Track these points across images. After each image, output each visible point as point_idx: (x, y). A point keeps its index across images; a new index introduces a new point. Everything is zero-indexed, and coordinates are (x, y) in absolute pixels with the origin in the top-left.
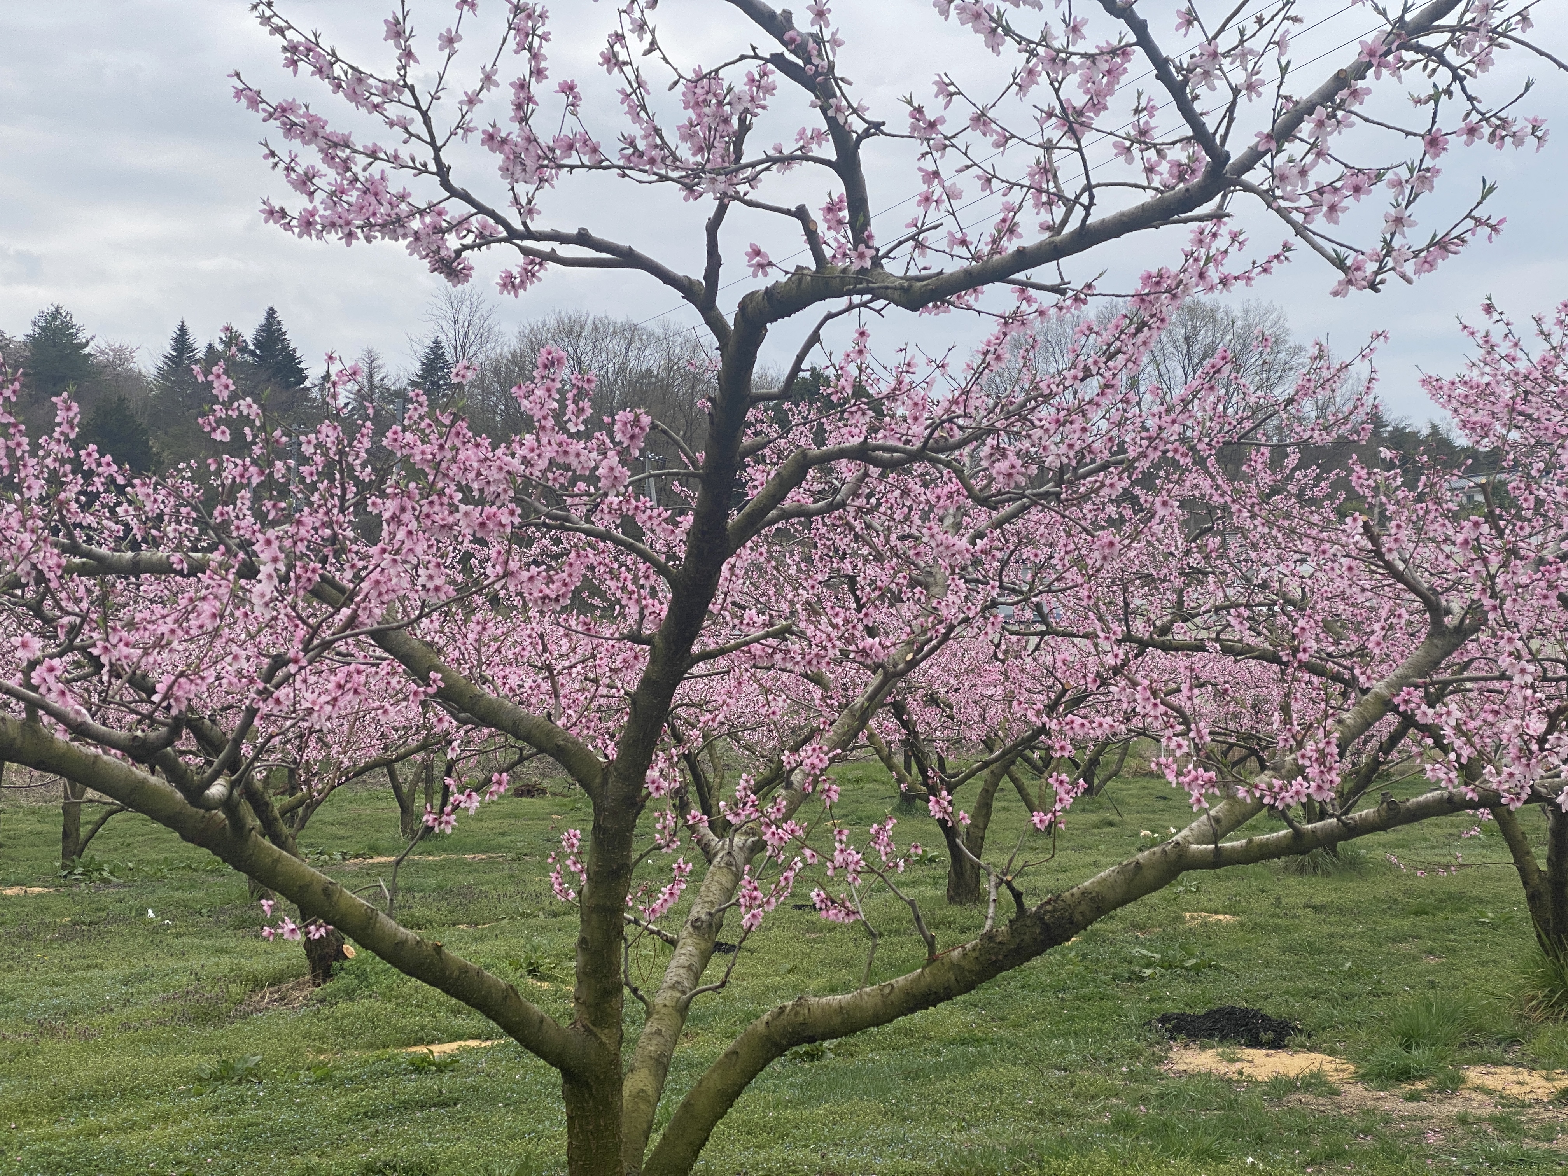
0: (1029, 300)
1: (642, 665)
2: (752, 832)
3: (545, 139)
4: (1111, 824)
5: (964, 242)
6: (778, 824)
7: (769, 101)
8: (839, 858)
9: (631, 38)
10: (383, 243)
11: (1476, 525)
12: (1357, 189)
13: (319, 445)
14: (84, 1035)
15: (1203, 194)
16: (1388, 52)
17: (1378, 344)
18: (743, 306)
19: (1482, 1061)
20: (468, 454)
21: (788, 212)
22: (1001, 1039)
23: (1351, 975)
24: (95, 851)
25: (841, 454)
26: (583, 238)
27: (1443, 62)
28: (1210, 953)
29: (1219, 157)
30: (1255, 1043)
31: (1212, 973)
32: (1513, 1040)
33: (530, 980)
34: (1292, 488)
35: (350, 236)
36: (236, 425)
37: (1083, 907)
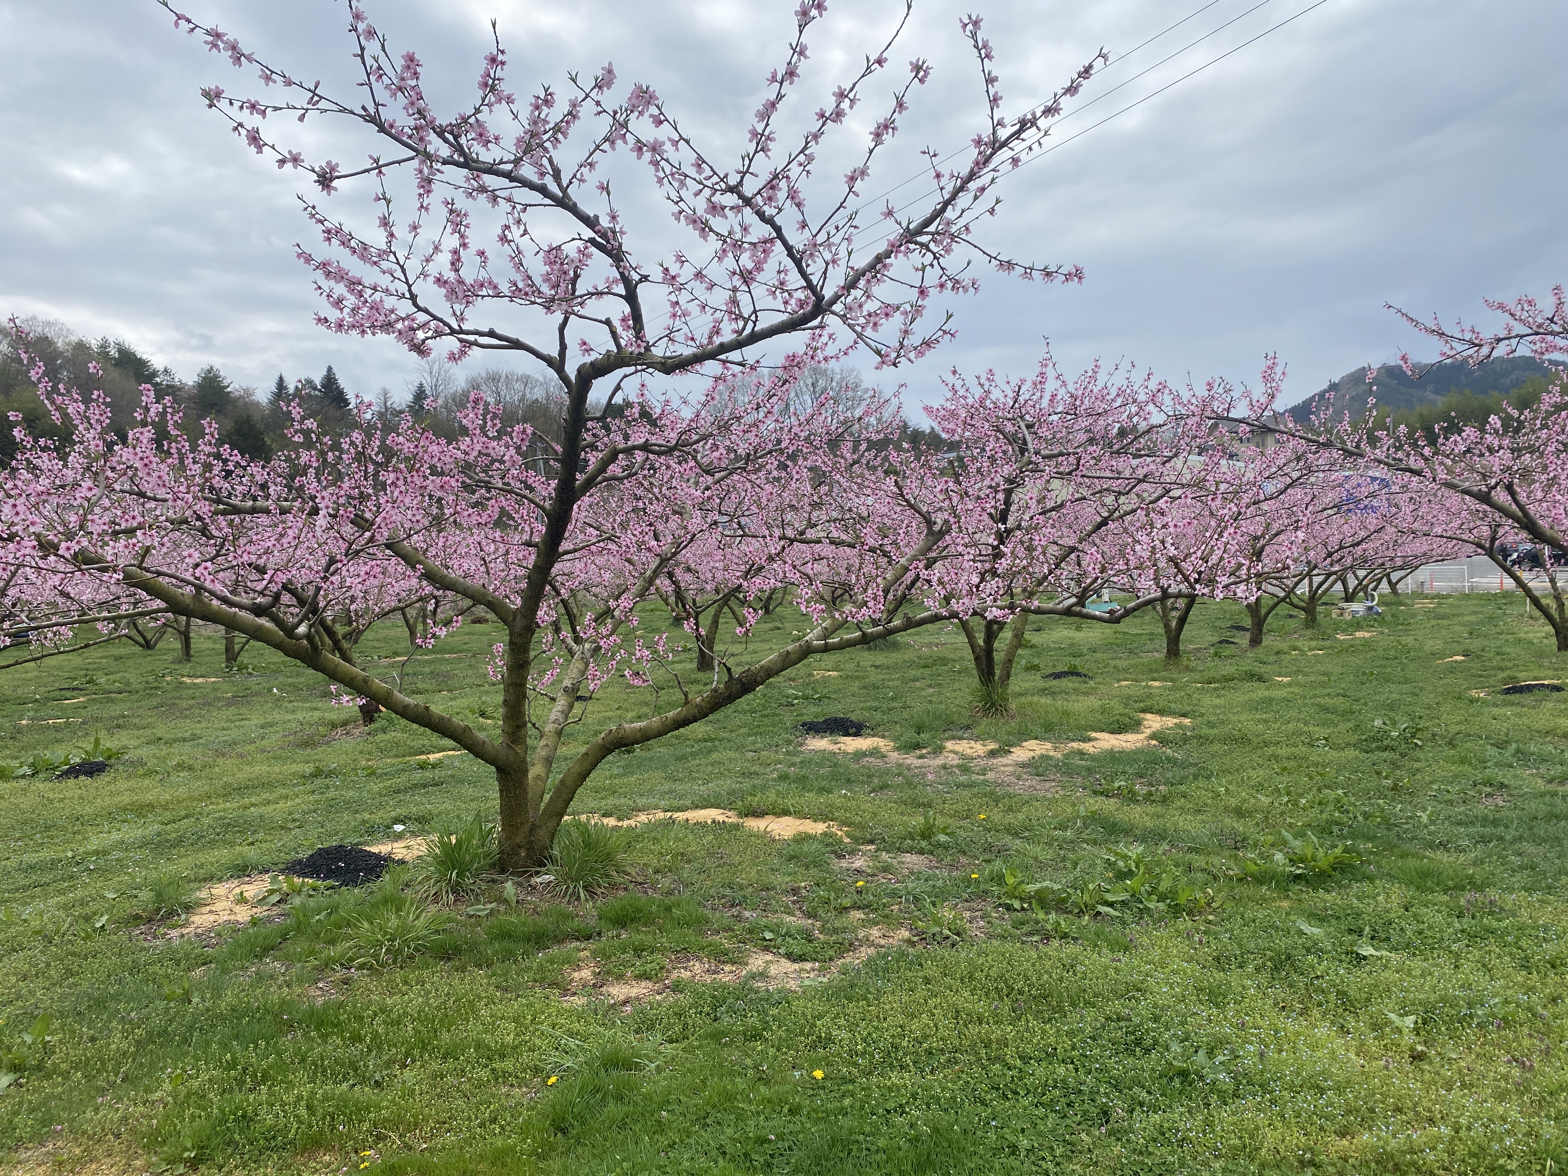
0: (727, 369)
1: (533, 557)
2: (595, 642)
3: (469, 280)
4: (779, 629)
5: (692, 339)
6: (608, 636)
7: (589, 262)
8: (638, 654)
9: (514, 228)
10: (381, 336)
11: (946, 482)
12: (887, 315)
13: (352, 443)
14: (241, 756)
15: (812, 316)
16: (901, 245)
17: (903, 389)
18: (579, 371)
19: (953, 738)
20: (434, 448)
21: (601, 321)
22: (724, 738)
23: (892, 699)
24: (244, 658)
25: (635, 448)
26: (492, 334)
27: (929, 250)
28: (825, 691)
29: (820, 298)
30: (847, 734)
31: (826, 701)
32: (968, 727)
33: (481, 719)
34: (864, 461)
35: (363, 332)
36: (307, 433)
37: (761, 674)
